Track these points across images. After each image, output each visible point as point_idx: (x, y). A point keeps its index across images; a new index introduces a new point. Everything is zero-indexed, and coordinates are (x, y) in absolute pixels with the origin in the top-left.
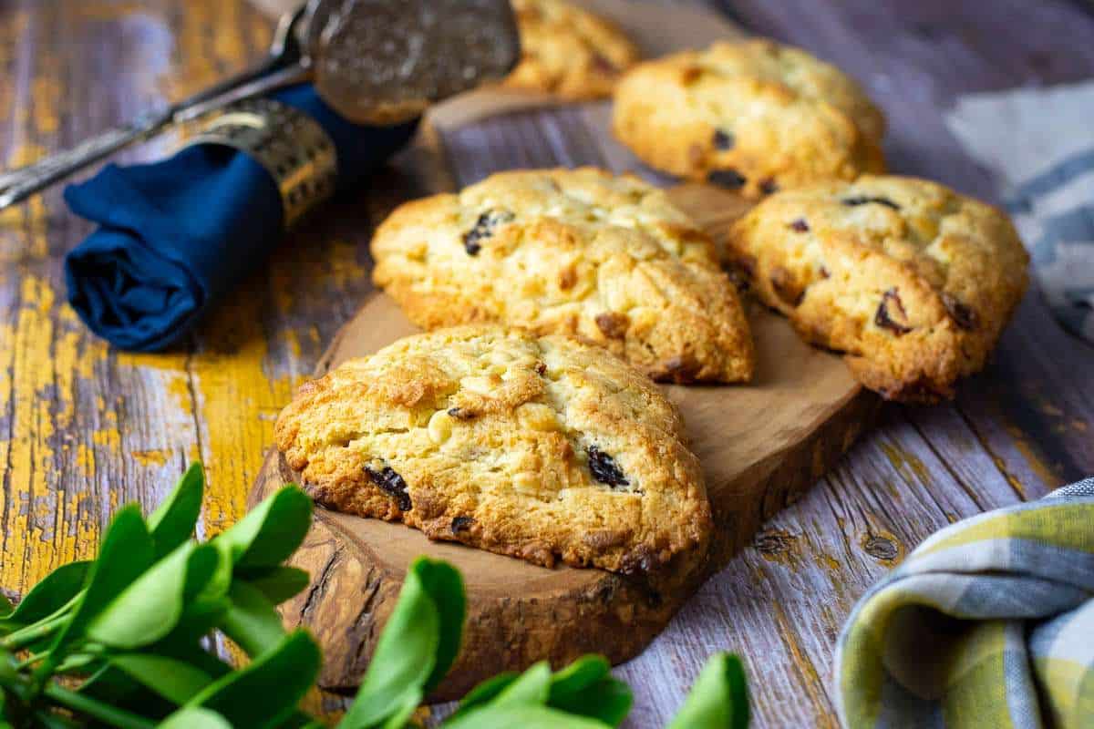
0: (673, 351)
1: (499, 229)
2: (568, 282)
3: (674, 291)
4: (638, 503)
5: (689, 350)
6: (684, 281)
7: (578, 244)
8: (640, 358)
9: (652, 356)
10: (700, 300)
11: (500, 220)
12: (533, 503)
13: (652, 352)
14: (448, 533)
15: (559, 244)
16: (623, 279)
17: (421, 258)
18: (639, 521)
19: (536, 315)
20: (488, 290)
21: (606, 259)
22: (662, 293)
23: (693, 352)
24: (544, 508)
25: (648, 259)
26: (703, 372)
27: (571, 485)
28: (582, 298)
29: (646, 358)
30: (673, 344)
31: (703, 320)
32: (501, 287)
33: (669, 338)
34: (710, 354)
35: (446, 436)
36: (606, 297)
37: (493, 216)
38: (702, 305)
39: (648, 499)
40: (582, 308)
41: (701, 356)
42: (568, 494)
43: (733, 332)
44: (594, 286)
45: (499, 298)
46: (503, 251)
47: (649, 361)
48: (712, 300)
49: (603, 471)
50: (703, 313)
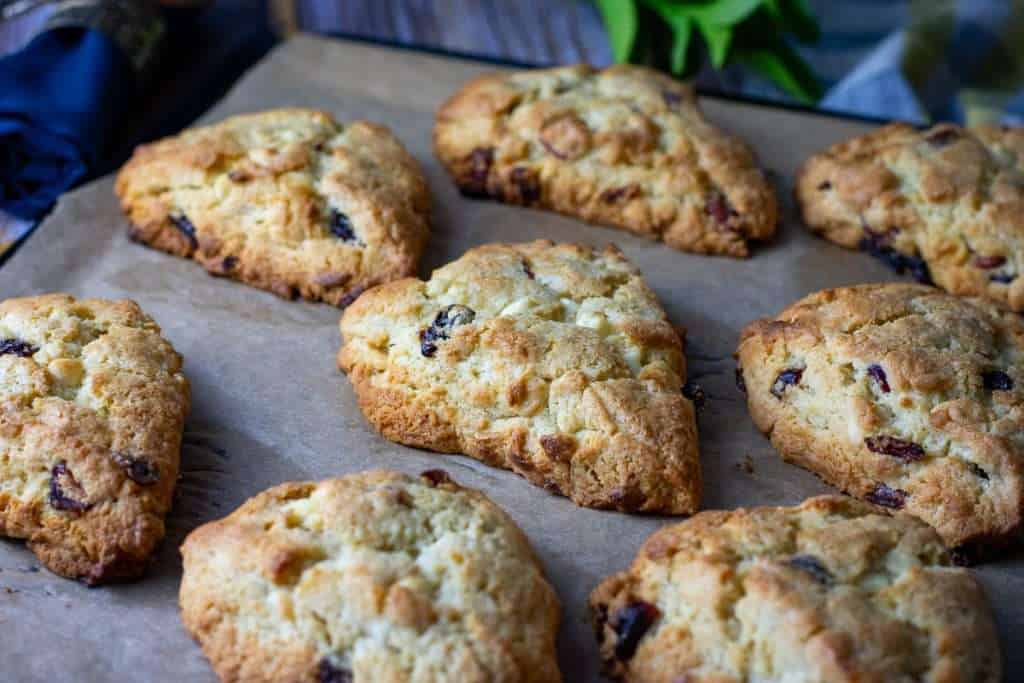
0: (617, 481)
1: (456, 330)
2: (519, 396)
3: (622, 416)
4: (360, 255)
5: (633, 482)
6: (635, 406)
7: (531, 357)
8: (584, 485)
9: (596, 483)
10: (648, 428)
11: (457, 322)
12: (283, 249)
13: (596, 478)
14: (219, 269)
15: (512, 354)
16: (573, 399)
17: (383, 348)
18: (358, 267)
19: (486, 426)
20: (442, 393)
21: (558, 376)
22: (610, 417)
23: (638, 484)
24: (291, 253)
25: (601, 378)
26: (646, 506)
27: (312, 236)
28: (531, 415)
29: (591, 485)
30: (618, 474)
31: (649, 449)
32: (454, 392)
33: (614, 468)
34: (654, 486)
35: (226, 193)
36: (556, 414)
37: (451, 315)
38: (651, 433)
39: (368, 252)
40: (531, 425)
41: (646, 488)
42: (308, 244)
43: (680, 466)
44: (544, 403)
45: (451, 405)
46: (458, 356)
47: (593, 488)
48: (661, 428)
49: (339, 227)
50: (650, 443)
